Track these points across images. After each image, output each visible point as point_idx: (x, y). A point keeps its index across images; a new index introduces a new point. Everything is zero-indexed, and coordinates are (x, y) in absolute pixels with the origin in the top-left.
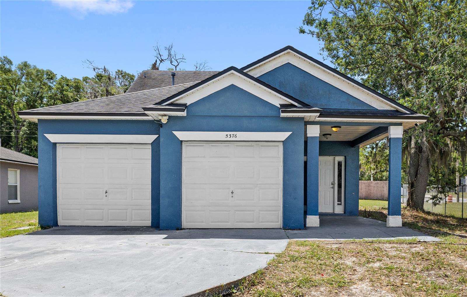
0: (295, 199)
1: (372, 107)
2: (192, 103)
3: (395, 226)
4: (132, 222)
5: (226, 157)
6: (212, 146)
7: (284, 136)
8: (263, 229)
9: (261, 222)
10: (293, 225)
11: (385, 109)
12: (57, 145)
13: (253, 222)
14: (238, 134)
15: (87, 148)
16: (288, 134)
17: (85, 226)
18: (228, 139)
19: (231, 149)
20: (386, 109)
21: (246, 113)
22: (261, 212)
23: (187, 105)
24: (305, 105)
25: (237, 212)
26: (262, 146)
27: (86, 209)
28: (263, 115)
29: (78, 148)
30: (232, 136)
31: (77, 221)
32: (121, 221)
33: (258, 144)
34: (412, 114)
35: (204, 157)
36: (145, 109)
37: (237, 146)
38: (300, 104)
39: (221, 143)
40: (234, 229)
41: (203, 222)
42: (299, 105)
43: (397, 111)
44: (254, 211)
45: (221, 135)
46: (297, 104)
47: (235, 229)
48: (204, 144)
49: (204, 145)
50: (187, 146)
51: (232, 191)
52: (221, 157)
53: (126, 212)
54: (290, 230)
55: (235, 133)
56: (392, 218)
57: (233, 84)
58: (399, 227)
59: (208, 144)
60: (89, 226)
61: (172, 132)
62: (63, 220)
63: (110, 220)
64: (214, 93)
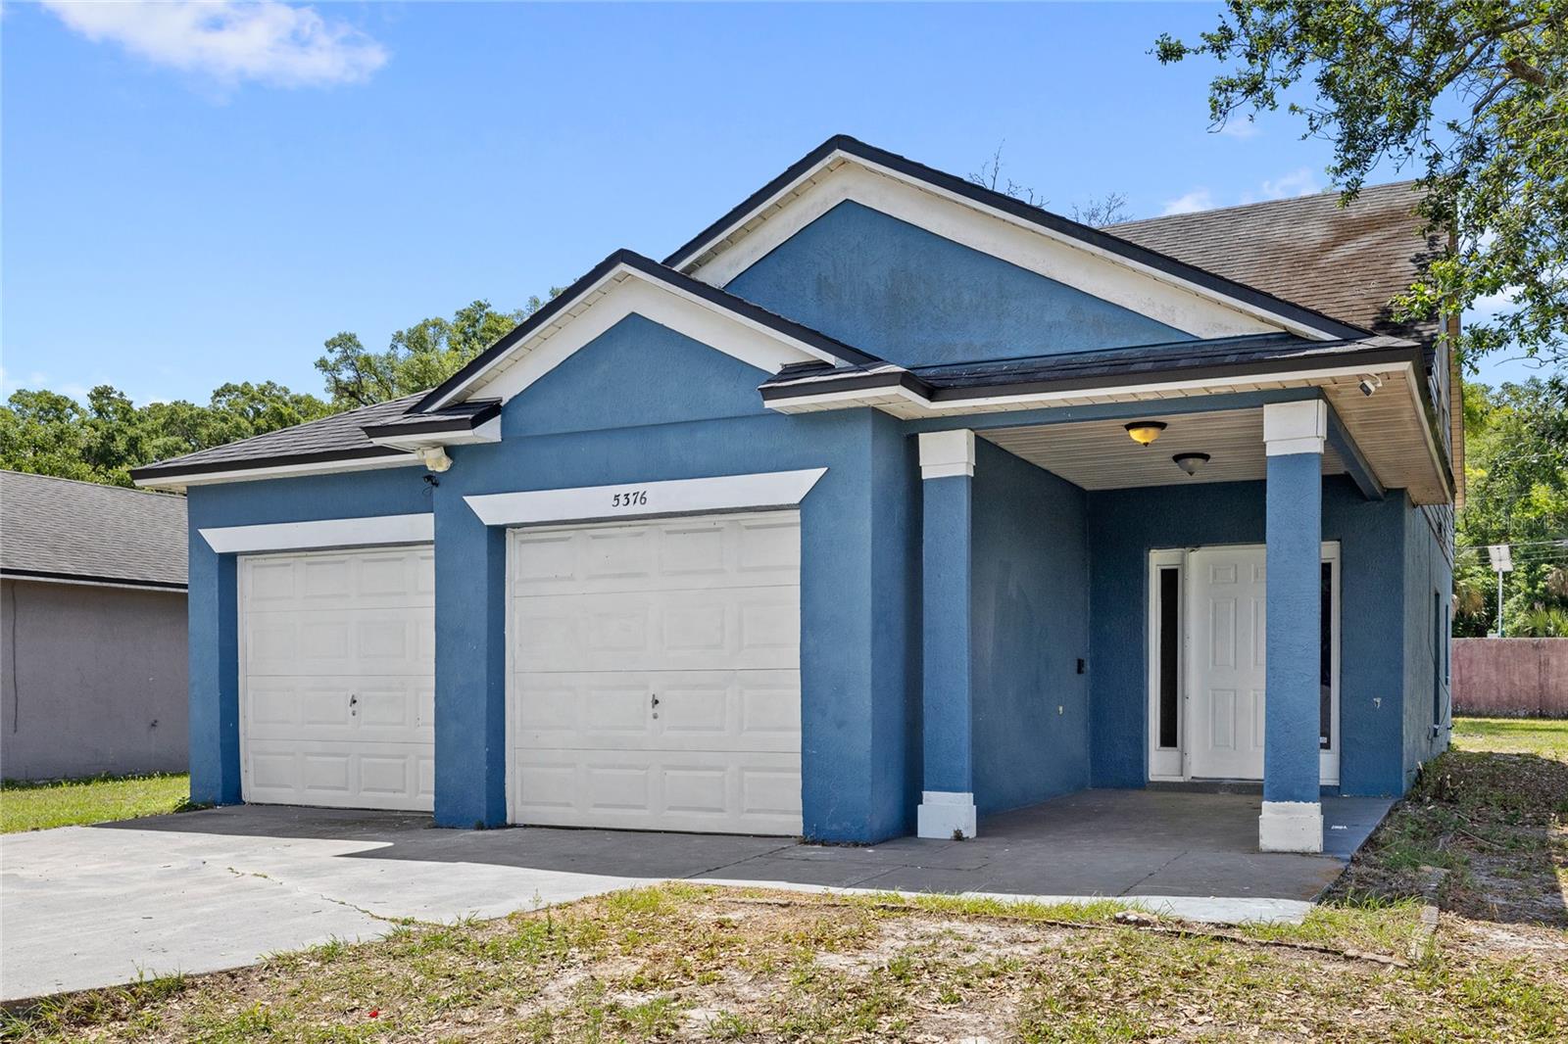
0: (840, 725)
1: (1176, 333)
2: (516, 396)
3: (1286, 849)
4: (418, 798)
5: (637, 575)
6: (594, 537)
7: (799, 483)
8: (755, 836)
9: (749, 811)
10: (833, 828)
11: (1233, 335)
12: (240, 559)
13: (721, 810)
14: (651, 488)
15: (309, 564)
16: (812, 476)
17: (306, 806)
18: (622, 511)
19: (649, 546)
20: (1239, 335)
21: (676, 412)
22: (748, 774)
23: (502, 404)
24: (861, 358)
25: (670, 773)
26: (748, 528)
27: (306, 754)
28: (728, 414)
29: (288, 565)
30: (632, 498)
31: (286, 790)
32: (391, 795)
33: (737, 520)
34: (1347, 341)
35: (571, 578)
36: (372, 432)
37: (668, 532)
38: (843, 358)
39: (621, 527)
40: (660, 832)
41: (568, 805)
42: (841, 361)
43: (1289, 336)
44: (723, 770)
45: (596, 500)
46: (833, 357)
47: (665, 832)
48: (572, 533)
49: (570, 538)
50: (523, 542)
51: (654, 696)
52: (620, 576)
53: (404, 765)
54: (820, 847)
55: (640, 487)
56: (1277, 812)
57: (633, 313)
58: (1304, 854)
59: (580, 531)
60: (313, 807)
61: (465, 498)
62: (256, 785)
63: (365, 790)
64: (579, 351)
